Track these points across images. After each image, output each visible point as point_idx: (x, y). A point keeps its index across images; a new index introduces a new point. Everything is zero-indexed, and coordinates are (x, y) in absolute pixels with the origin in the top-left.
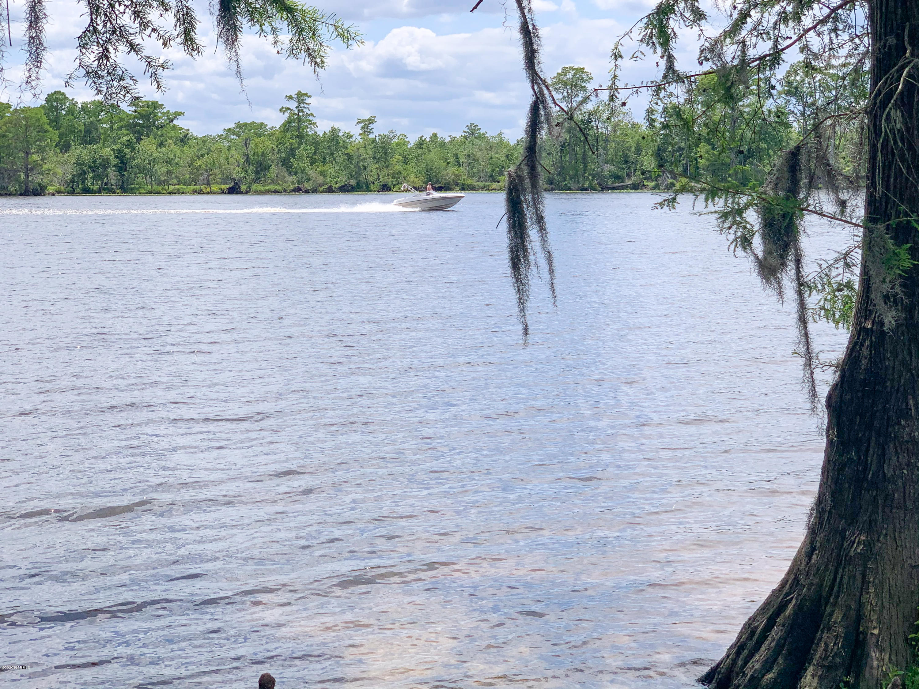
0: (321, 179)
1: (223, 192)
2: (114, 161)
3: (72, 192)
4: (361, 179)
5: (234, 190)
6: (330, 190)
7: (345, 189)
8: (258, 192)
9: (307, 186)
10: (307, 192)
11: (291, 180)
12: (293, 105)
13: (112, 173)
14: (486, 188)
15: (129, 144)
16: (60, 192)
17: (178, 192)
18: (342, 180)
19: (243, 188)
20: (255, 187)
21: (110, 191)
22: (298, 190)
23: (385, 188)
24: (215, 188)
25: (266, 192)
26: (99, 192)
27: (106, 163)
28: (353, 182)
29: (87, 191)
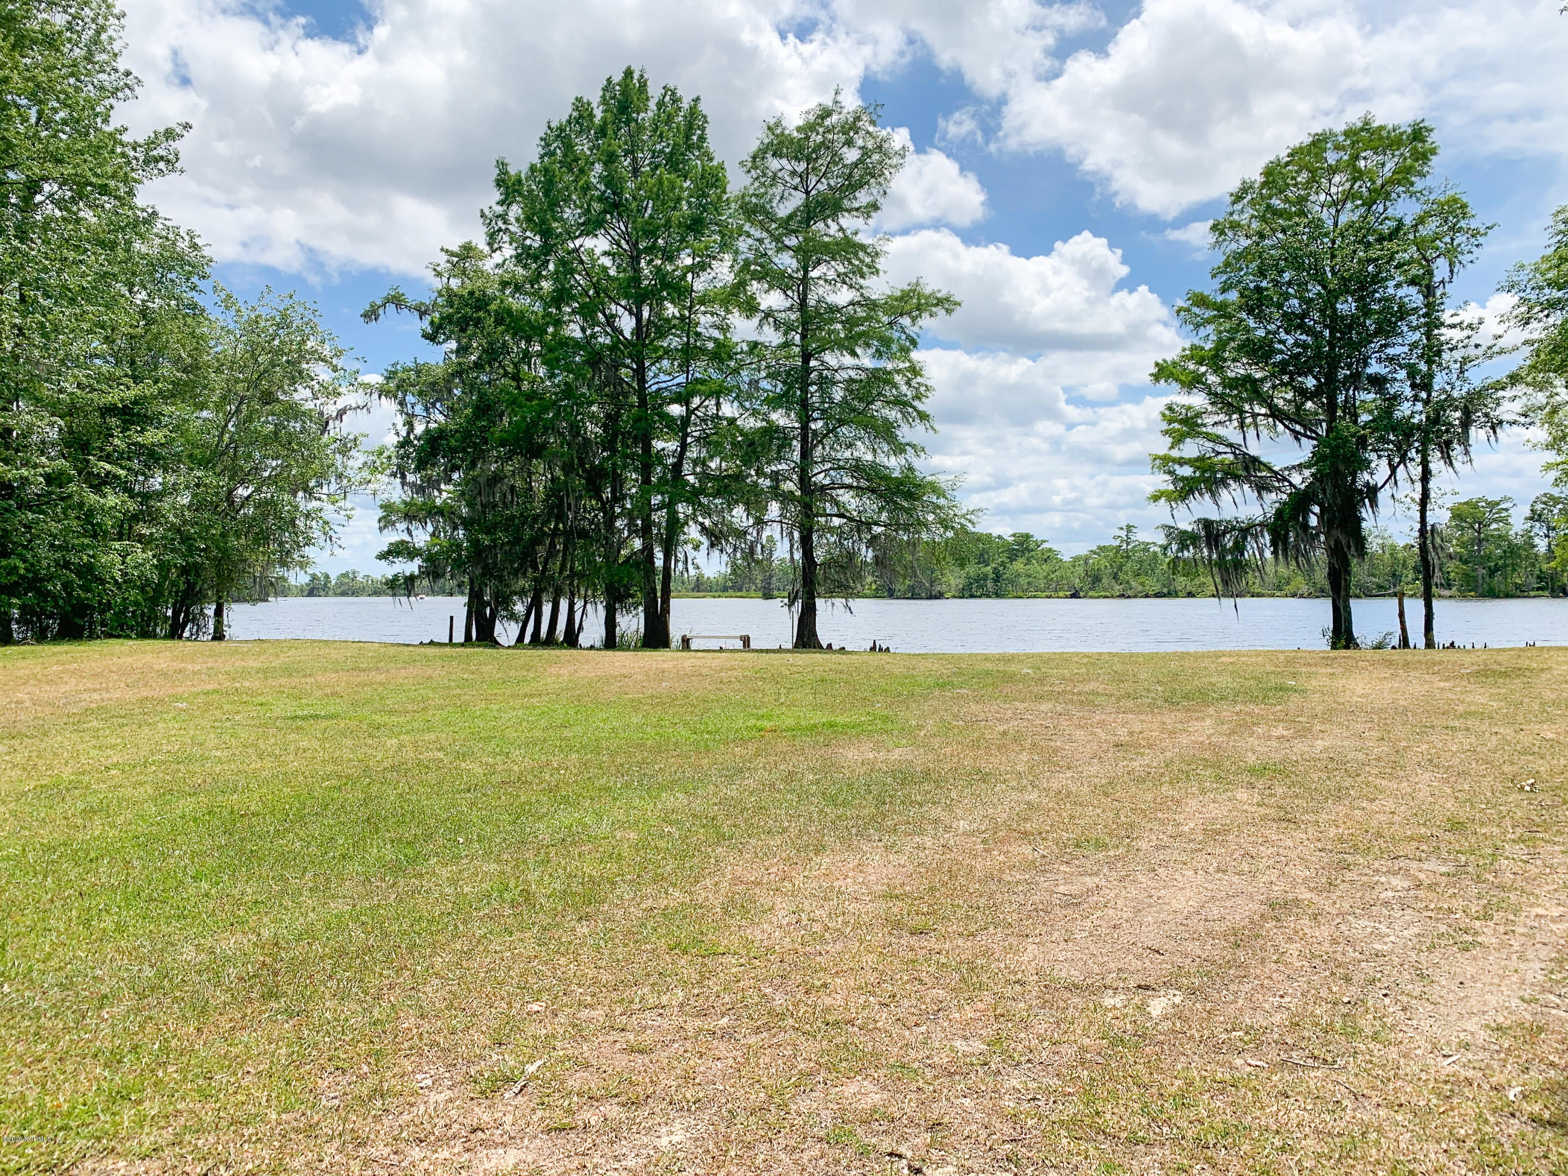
0: (1140, 588)
1: (1066, 597)
2: (992, 576)
3: (962, 597)
4: (1172, 588)
5: (1074, 596)
6: (1147, 596)
7: (1158, 595)
8: (1091, 597)
9: (1129, 593)
10: (1129, 597)
11: (1118, 589)
12: (1123, 534)
13: (990, 584)
14: (1273, 596)
15: (1003, 564)
16: (954, 597)
17: (1035, 597)
18: (1157, 588)
19: (1082, 594)
20: (1090, 594)
21: (988, 596)
22: (1122, 596)
23: (1190, 595)
24: (1061, 594)
25: (1099, 597)
26: (980, 597)
27: (985, 577)
28: (1165, 590)
29: (972, 596)
